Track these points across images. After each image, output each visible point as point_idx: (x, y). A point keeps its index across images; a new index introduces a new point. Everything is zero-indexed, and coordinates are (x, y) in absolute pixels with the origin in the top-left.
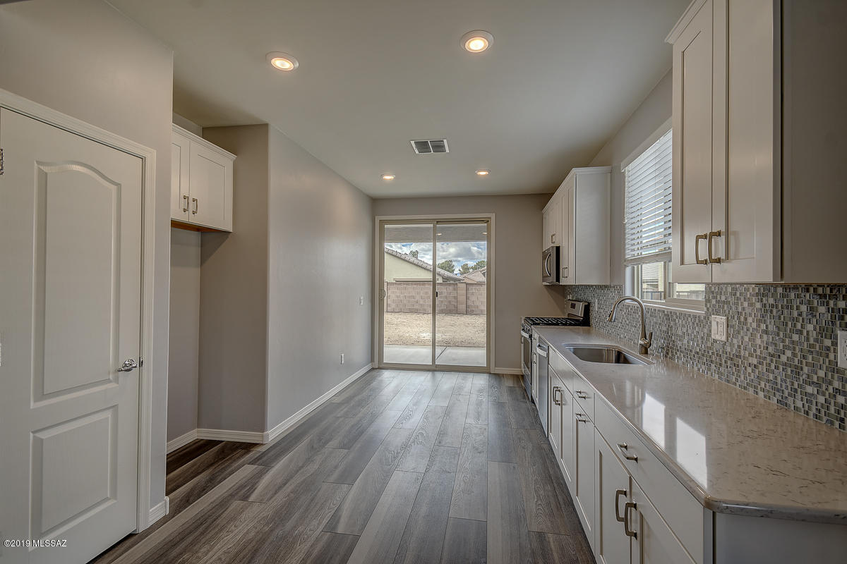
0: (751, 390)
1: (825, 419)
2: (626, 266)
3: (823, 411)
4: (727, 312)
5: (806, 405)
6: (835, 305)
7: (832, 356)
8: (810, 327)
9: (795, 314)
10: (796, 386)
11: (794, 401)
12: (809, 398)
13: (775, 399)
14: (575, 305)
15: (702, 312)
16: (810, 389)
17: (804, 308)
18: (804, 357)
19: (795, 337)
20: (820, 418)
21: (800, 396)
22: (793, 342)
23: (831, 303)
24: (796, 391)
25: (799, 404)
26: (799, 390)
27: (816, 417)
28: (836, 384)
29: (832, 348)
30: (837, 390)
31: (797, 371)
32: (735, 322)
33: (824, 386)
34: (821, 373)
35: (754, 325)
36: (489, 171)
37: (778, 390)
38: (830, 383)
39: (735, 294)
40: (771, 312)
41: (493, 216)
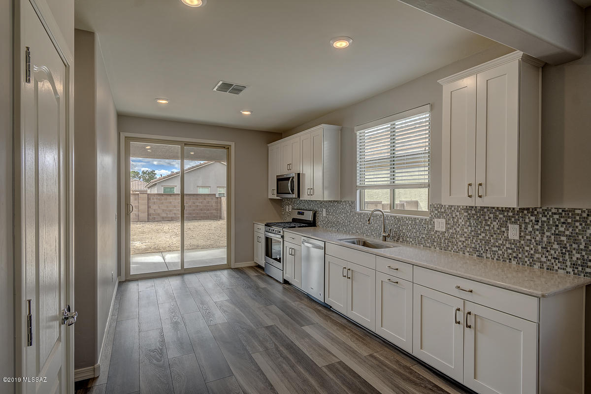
0: (461, 253)
1: (502, 260)
2: (357, 189)
3: (501, 257)
4: (446, 217)
5: (493, 256)
6: (507, 214)
7: (505, 235)
8: (495, 223)
9: (487, 218)
10: (487, 248)
11: (486, 255)
12: (494, 252)
13: (475, 255)
14: (304, 213)
15: (428, 218)
16: (494, 249)
17: (492, 216)
18: (492, 236)
19: (487, 228)
20: (500, 260)
21: (489, 252)
22: (485, 230)
23: (506, 214)
24: (487, 250)
25: (489, 255)
26: (489, 250)
27: (497, 260)
28: (508, 245)
29: (506, 232)
30: (508, 248)
31: (487, 242)
32: (451, 222)
33: (502, 247)
34: (500, 242)
35: (463, 223)
36: (251, 112)
37: (477, 251)
38: (505, 245)
39: (451, 209)
40: (473, 217)
41: (233, 145)
